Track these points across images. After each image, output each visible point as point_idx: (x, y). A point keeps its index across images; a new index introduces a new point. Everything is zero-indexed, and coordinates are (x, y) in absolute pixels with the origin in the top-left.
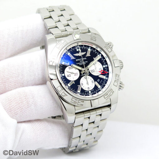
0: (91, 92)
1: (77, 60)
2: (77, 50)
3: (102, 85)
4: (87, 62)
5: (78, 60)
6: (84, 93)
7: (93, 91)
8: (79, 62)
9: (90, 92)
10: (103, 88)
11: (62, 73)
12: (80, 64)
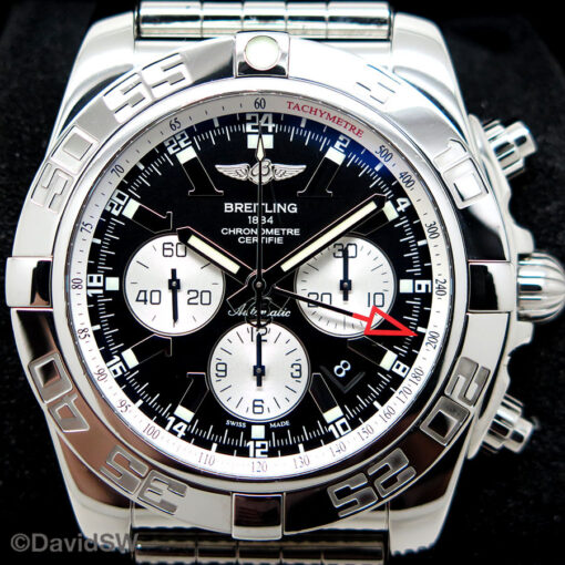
0: (268, 437)
1: (229, 207)
2: (252, 142)
3: (353, 404)
4: (296, 232)
5: (239, 207)
6: (219, 431)
7: (281, 433)
8: (240, 220)
9: (258, 432)
10: (354, 424)
11: (108, 274)
12: (247, 236)
